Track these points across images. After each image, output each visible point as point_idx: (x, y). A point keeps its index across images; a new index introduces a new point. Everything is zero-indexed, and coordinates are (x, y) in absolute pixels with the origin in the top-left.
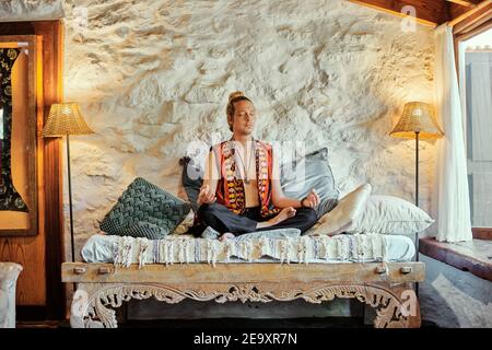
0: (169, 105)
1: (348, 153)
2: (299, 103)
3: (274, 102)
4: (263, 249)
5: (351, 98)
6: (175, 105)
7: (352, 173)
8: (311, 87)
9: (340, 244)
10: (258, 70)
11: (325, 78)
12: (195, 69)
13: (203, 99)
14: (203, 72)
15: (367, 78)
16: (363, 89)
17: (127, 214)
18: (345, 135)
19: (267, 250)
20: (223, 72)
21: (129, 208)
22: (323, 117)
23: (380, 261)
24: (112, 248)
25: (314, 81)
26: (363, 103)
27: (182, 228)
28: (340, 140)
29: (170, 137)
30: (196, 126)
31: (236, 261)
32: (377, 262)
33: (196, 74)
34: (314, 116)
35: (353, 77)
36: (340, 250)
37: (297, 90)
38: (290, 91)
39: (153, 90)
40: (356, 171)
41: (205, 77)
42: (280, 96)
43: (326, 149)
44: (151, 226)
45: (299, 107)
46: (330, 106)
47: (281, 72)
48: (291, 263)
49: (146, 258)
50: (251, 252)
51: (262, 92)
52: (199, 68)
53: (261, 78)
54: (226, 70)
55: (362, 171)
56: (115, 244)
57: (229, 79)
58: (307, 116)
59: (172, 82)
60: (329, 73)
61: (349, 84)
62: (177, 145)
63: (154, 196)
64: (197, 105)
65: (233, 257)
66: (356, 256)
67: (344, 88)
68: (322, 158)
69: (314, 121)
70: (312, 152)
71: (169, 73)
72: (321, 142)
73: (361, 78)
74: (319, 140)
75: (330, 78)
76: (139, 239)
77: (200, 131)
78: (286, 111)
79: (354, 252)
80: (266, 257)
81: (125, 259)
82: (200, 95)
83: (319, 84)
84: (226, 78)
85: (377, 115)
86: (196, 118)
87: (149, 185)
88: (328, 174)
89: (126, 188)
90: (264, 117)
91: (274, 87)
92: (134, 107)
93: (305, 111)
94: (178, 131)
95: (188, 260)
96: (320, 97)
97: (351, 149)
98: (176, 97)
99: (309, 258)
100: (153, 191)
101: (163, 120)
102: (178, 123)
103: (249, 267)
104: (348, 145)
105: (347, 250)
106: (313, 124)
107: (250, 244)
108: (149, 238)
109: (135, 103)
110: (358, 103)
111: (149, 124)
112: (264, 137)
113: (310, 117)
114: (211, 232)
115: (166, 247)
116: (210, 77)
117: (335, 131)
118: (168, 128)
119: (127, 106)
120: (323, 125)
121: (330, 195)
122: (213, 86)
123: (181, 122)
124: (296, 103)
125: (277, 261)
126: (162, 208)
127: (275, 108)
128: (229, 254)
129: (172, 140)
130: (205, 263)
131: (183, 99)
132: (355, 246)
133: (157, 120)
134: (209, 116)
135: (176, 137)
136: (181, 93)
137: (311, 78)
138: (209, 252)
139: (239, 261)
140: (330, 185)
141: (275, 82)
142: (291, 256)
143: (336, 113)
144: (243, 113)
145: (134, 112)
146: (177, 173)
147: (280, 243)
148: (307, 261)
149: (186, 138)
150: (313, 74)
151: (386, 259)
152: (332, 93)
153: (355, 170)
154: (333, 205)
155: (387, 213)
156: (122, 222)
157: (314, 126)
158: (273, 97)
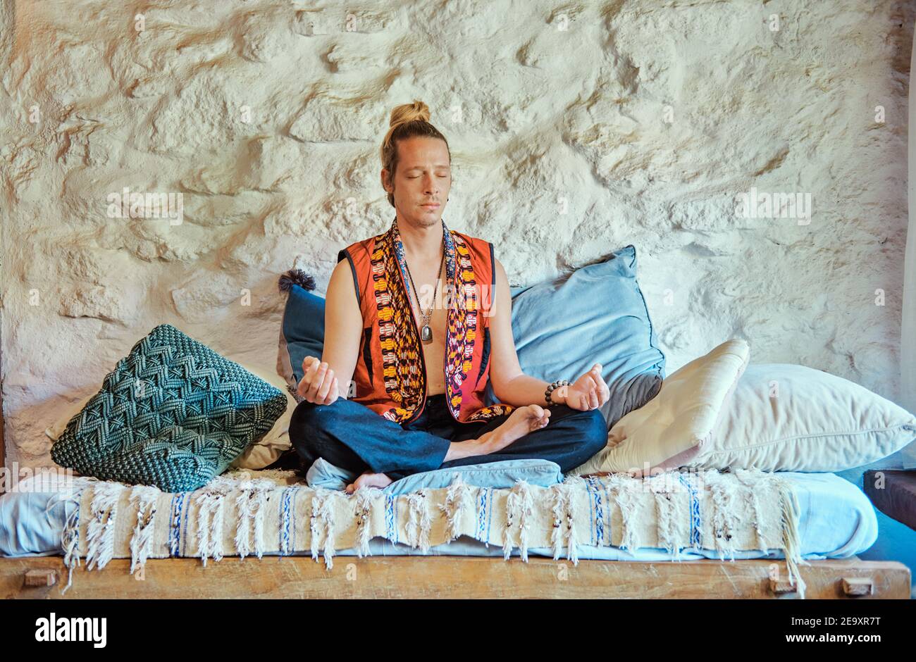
0: (253, 148)
1: (686, 259)
2: (565, 139)
3: (505, 138)
4: (457, 517)
5: (694, 124)
6: (267, 146)
7: (699, 306)
8: (594, 99)
9: (664, 508)
10: (466, 60)
11: (629, 74)
12: (315, 61)
13: (332, 133)
14: (332, 67)
15: (735, 72)
16: (727, 99)
17: (119, 422)
18: (678, 216)
19: (467, 522)
20: (381, 67)
21: (124, 406)
22: (623, 171)
23: (778, 558)
24: (63, 517)
25: (601, 85)
26: (725, 133)
27: (262, 453)
28: (666, 226)
29: (256, 224)
30: (319, 197)
31: (385, 550)
32: (771, 559)
33: (316, 71)
34: (604, 170)
35: (700, 71)
36: (664, 525)
37: (560, 106)
38: (546, 109)
39: (214, 111)
40: (707, 302)
41: (337, 78)
42: (519, 122)
43: (631, 250)
44: (174, 453)
45: (564, 149)
46: (642, 145)
47: (523, 62)
48: (533, 556)
49: (150, 543)
50: (427, 526)
51: (476, 113)
52: (324, 58)
53: (473, 78)
54: (390, 59)
55: (720, 300)
56: (69, 508)
57: (397, 82)
58: (586, 170)
59: (261, 92)
60: (640, 61)
61: (691, 87)
62: (275, 241)
63: (192, 373)
64: (321, 147)
65: (379, 540)
66: (709, 542)
67: (677, 97)
68: (622, 271)
69: (603, 182)
70: (597, 256)
71: (251, 69)
72: (620, 234)
73: (720, 73)
74: (615, 225)
75: (643, 75)
76: (138, 489)
77: (327, 207)
78: (533, 159)
79: (706, 532)
80: (464, 539)
81: (94, 547)
82: (327, 122)
83: (615, 91)
84: (389, 80)
85: (761, 163)
86: (317, 178)
87: (185, 345)
88: (637, 310)
89: (127, 354)
90: (481, 175)
91: (505, 100)
92: (169, 153)
93: (580, 158)
94: (276, 208)
95: (261, 549)
96: (617, 122)
97: (694, 248)
98: (269, 129)
99: (582, 544)
100: (191, 360)
101: (241, 184)
102: (274, 189)
103: (420, 568)
104: (687, 238)
105: (684, 525)
106: (601, 189)
107: (425, 504)
108: (165, 487)
109: (171, 142)
110: (712, 135)
111: (207, 193)
112: (482, 220)
113: (594, 171)
114: (325, 471)
115: (204, 513)
116: (351, 78)
117: (653, 205)
118: (251, 201)
119: (153, 150)
120: (626, 191)
121: (642, 364)
122: (358, 102)
123: (284, 186)
124: (558, 139)
125: (495, 553)
126: (209, 404)
127: (510, 150)
128: (367, 533)
129: (262, 231)
130: (306, 555)
131: (286, 131)
132: (706, 514)
133: (225, 182)
134: (350, 172)
135: (269, 224)
136: (282, 118)
137: (595, 74)
138: (316, 525)
139: (395, 550)
140: (642, 340)
141: (509, 87)
142: (532, 540)
143: (658, 160)
144: (417, 173)
145: (169, 164)
146: (275, 311)
147: (503, 501)
148: (575, 554)
149: (295, 227)
150: (599, 65)
151: (795, 554)
152: (644, 110)
153: (704, 299)
154: (648, 389)
155: (796, 417)
156: (104, 442)
157: (602, 194)
158: (503, 125)
